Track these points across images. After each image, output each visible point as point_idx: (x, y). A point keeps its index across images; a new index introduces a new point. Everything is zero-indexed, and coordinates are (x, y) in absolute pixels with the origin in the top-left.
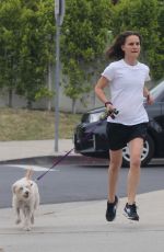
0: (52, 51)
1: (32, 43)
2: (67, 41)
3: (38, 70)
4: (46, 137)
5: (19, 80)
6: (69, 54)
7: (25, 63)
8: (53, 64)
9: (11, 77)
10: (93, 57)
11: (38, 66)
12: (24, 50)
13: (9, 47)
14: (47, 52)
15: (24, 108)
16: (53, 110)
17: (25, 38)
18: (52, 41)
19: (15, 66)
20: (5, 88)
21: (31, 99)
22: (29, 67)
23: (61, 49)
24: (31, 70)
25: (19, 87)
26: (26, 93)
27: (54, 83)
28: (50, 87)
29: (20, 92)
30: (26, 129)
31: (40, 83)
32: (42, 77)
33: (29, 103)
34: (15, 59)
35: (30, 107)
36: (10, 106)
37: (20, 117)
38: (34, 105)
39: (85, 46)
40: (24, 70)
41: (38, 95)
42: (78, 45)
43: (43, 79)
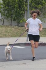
0: (26, 6)
1: (19, 3)
2: (32, 2)
3: (21, 12)
5: (14, 16)
8: (27, 10)
10: (41, 8)
11: (21, 11)
12: (16, 5)
13: (11, 4)
15: (16, 26)
18: (26, 2)
20: (9, 18)
21: (19, 22)
22: (18, 11)
23: (30, 5)
24: (19, 12)
25: (14, 18)
26: (17, 21)
29: (15, 20)
31: (22, 17)
33: (18, 24)
34: (13, 8)
36: (11, 25)
37: (14, 29)
38: (20, 25)
39: (38, 4)
40: (16, 12)
41: (21, 21)
42: (36, 4)
43: (23, 15)
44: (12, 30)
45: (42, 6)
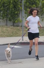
0: (21, 6)
1: (14, 3)
2: (26, 2)
3: (16, 12)
4: (19, 36)
5: (10, 16)
6: (27, 7)
7: (12, 10)
8: (21, 10)
9: (7, 15)
12: (12, 6)
14: (19, 6)
15: (11, 26)
16: (21, 26)
17: (11, 2)
18: (21, 2)
19: (8, 11)
20: (5, 19)
21: (14, 22)
24: (14, 13)
25: (10, 18)
26: (12, 21)
27: (22, 17)
28: (20, 18)
29: (10, 20)
30: (12, 33)
32: (18, 15)
33: (13, 24)
34: (8, 9)
35: (13, 25)
36: (7, 25)
37: (10, 29)
38: (15, 25)
39: (33, 4)
40: (12, 12)
41: (16, 21)
42: (30, 4)
43: (18, 16)
44: (7, 30)
45: (36, 5)
